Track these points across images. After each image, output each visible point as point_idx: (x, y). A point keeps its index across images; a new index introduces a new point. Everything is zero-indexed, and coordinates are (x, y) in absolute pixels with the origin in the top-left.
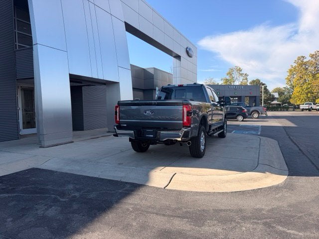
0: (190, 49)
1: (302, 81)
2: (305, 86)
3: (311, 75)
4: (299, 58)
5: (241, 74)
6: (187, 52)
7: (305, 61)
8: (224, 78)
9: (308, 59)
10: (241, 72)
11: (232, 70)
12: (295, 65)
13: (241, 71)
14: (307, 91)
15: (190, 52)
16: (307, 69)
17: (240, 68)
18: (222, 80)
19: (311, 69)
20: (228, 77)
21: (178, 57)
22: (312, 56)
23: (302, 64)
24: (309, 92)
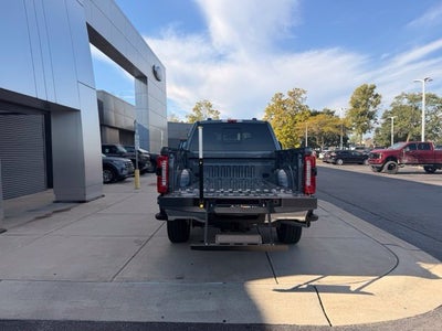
0: (158, 69)
1: (281, 123)
2: (284, 130)
3: (290, 116)
4: (277, 96)
5: (212, 112)
6: (155, 73)
7: (283, 99)
8: (189, 114)
9: (286, 97)
10: (211, 109)
11: (199, 104)
12: (272, 103)
13: (211, 107)
14: (286, 135)
16: (285, 108)
17: (209, 103)
18: (187, 117)
19: (289, 109)
20: (195, 114)
21: (142, 78)
22: (290, 94)
23: (280, 103)
24: (289, 136)
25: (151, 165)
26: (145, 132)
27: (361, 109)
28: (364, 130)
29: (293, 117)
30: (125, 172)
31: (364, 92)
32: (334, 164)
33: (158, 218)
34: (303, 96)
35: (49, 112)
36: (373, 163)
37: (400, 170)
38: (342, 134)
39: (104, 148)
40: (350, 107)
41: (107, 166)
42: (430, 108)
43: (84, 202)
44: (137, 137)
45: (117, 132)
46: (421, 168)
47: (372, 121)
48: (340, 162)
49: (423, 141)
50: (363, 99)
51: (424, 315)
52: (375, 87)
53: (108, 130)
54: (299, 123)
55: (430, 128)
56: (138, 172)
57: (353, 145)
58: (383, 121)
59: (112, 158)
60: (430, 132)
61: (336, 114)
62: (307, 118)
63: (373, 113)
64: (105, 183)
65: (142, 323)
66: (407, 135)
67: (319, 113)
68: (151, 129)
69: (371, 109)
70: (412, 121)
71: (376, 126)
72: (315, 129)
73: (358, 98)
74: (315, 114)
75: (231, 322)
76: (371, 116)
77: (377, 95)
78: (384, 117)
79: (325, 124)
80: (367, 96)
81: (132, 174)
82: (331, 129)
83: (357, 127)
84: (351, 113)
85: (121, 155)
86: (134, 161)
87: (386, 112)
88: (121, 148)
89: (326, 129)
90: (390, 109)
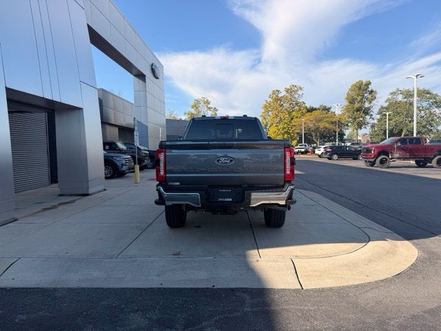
0: (156, 67)
1: (278, 119)
2: (281, 126)
3: (287, 113)
4: (274, 92)
5: (210, 108)
6: (153, 71)
7: (280, 95)
8: (187, 112)
9: (283, 93)
10: (209, 106)
11: (198, 101)
12: (269, 100)
13: (209, 104)
14: (283, 132)
15: (157, 71)
16: (282, 105)
17: (207, 100)
18: (185, 114)
19: (286, 105)
20: (193, 111)
21: (141, 76)
22: (287, 90)
23: (277, 99)
24: (286, 132)
25: (150, 161)
26: (144, 128)
27: (357, 105)
28: (360, 125)
29: (290, 113)
30: (125, 168)
31: (360, 88)
32: (330, 159)
33: (157, 203)
34: (300, 92)
35: (54, 111)
36: (365, 158)
37: (392, 164)
38: (338, 130)
39: (105, 144)
40: (346, 103)
41: (108, 162)
42: (425, 104)
43: (87, 195)
44: (136, 133)
45: (117, 129)
46: (413, 162)
47: (368, 117)
48: (335, 157)
49: (415, 135)
50: (358, 95)
51: (382, 281)
52: (370, 83)
53: (107, 127)
54: (295, 120)
55: (424, 123)
56: (137, 167)
57: (349, 140)
58: (378, 117)
59: (113, 155)
60: (424, 127)
61: (332, 110)
62: (303, 115)
63: (369, 109)
64: (106, 178)
65: (144, 289)
66: (402, 130)
67: (315, 109)
68: (150, 126)
69: (367, 105)
70: (407, 116)
71: (371, 121)
72: (311, 125)
73: (354, 94)
74: (311, 110)
75: (219, 287)
76: (367, 111)
77: (372, 91)
78: (380, 113)
79: (320, 120)
80: (362, 92)
81: (132, 170)
82: (327, 125)
83: (353, 123)
84: (347, 109)
85: (121, 151)
86: (133, 157)
87: (382, 108)
88: (121, 146)
89: (322, 125)
90: (386, 105)
